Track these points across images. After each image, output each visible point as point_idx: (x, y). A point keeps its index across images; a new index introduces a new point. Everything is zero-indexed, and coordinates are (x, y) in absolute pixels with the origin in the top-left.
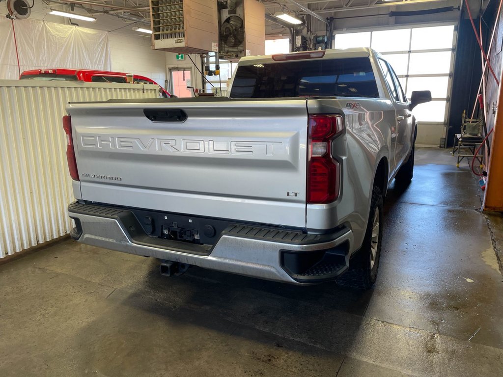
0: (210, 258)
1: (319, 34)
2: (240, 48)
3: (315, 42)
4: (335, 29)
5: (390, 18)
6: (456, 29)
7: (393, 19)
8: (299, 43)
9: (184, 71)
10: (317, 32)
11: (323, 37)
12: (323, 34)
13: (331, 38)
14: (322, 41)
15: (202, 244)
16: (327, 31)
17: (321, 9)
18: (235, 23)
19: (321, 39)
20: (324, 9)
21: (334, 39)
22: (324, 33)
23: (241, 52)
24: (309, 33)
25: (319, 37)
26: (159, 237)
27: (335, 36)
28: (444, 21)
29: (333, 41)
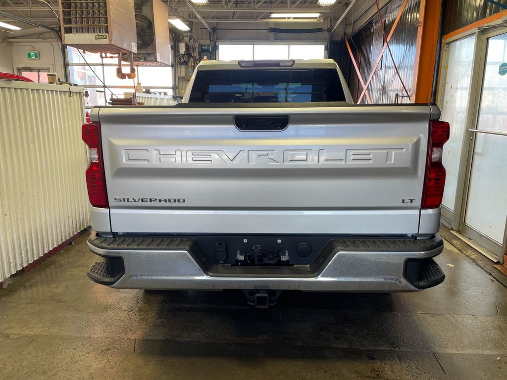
0: (320, 279)
1: (203, 42)
2: (149, 50)
3: (200, 51)
4: (218, 39)
5: (269, 33)
6: (326, 49)
7: (272, 35)
8: (183, 50)
9: (39, 72)
10: (199, 41)
11: (208, 46)
12: (207, 44)
13: (216, 48)
14: (207, 51)
15: (293, 265)
16: (211, 40)
17: (208, 18)
18: (141, 23)
19: (206, 48)
20: (211, 18)
21: (218, 49)
22: (207, 42)
23: (149, 55)
24: (192, 41)
25: (204, 46)
26: (233, 265)
27: (218, 46)
28: (316, 41)
29: (217, 51)
